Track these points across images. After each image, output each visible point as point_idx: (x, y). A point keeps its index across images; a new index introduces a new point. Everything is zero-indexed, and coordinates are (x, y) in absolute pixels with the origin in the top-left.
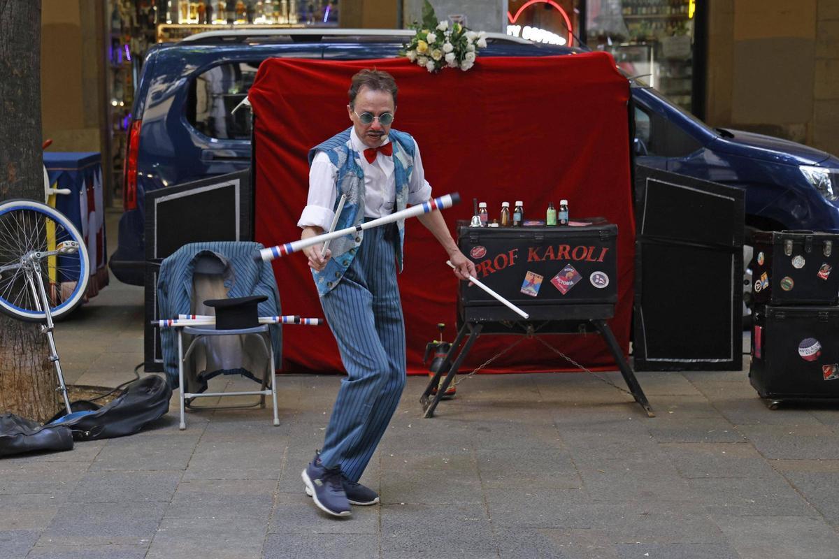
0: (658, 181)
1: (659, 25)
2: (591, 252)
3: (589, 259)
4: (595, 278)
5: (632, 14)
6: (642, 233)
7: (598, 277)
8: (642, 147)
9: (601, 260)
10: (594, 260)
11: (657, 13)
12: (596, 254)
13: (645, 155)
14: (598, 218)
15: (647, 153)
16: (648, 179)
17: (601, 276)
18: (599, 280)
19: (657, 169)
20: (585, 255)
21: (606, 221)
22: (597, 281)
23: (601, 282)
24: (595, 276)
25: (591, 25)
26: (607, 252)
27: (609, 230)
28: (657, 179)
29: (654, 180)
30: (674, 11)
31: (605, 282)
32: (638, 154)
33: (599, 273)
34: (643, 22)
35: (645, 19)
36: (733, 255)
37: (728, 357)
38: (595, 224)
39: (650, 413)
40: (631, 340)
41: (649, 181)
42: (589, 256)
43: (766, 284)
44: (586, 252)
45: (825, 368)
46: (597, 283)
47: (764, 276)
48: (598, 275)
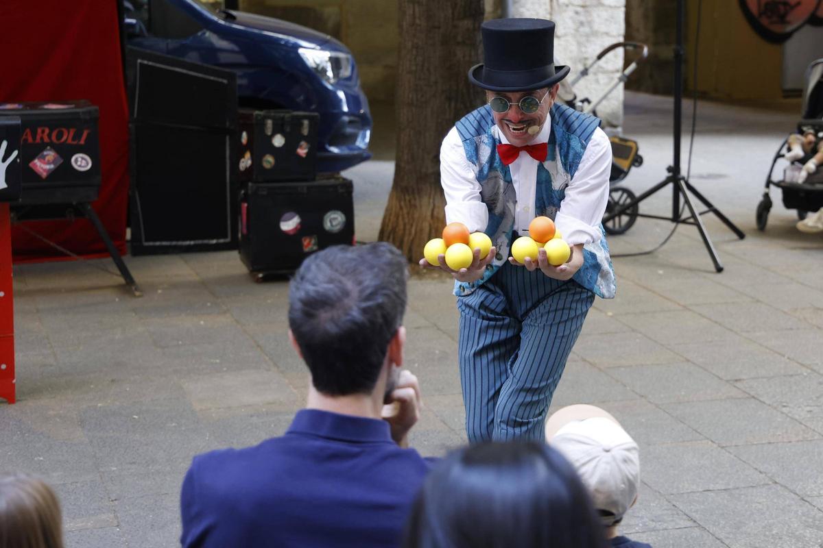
0: (150, 63)
3: (70, 141)
4: (76, 161)
6: (135, 116)
7: (80, 159)
8: (141, 28)
12: (77, 136)
14: (81, 101)
15: (147, 34)
16: (139, 61)
17: (83, 158)
18: (81, 162)
19: (149, 51)
21: (88, 102)
22: (79, 163)
23: (83, 165)
24: (77, 159)
26: (88, 134)
27: (90, 113)
28: (148, 61)
29: (146, 62)
31: (88, 164)
33: (81, 155)
36: (228, 138)
37: (226, 237)
38: (76, 107)
39: (137, 293)
40: (128, 225)
41: (141, 63)
42: (70, 138)
43: (249, 162)
44: (67, 134)
45: (305, 240)
46: (80, 166)
47: (248, 155)
48: (81, 157)
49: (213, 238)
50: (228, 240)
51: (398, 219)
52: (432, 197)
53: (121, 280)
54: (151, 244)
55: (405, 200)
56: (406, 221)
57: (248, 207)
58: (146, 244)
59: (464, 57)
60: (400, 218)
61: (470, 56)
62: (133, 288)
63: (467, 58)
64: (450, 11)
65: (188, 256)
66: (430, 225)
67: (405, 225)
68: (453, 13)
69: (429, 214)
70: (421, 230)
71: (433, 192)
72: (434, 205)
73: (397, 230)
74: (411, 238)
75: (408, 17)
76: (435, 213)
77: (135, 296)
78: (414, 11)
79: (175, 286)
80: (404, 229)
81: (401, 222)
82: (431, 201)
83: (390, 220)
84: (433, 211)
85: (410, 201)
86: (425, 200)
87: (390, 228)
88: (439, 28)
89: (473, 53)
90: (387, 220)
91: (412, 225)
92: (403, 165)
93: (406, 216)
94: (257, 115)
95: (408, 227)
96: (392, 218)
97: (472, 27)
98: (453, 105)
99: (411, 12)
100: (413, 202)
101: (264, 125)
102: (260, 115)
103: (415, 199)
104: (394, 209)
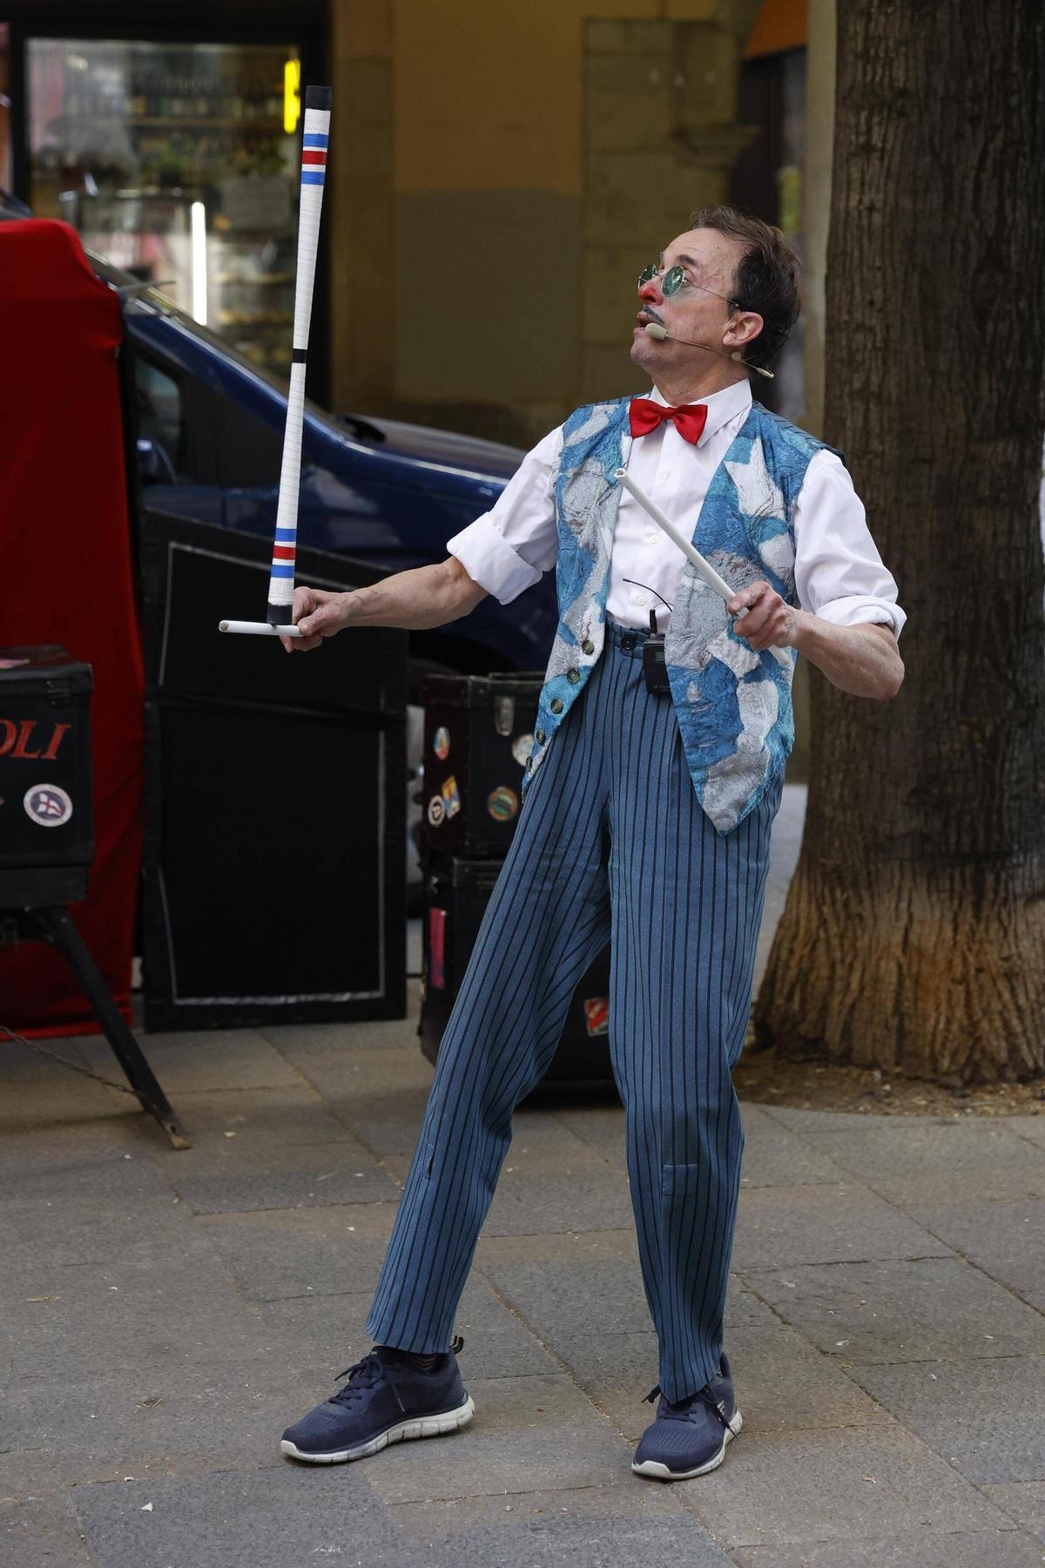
0: (199, 551)
1: (215, 146)
2: (26, 734)
3: (21, 752)
4: (36, 802)
5: (149, 114)
6: (161, 681)
7: (44, 798)
8: (161, 459)
9: (51, 755)
10: (34, 756)
11: (211, 114)
12: (39, 740)
13: (170, 483)
14: (46, 648)
15: (174, 477)
16: (173, 545)
17: (51, 796)
18: (48, 805)
19: (196, 521)
20: (9, 743)
21: (64, 654)
22: (42, 808)
23: (51, 811)
24: (36, 797)
25: (40, 138)
27: (70, 679)
28: (195, 545)
29: (188, 548)
30: (251, 112)
31: (63, 809)
32: (150, 480)
33: (47, 787)
34: (176, 136)
35: (184, 130)
36: (382, 735)
37: (374, 986)
38: (36, 664)
39: (177, 1141)
40: (138, 953)
41: (176, 551)
42: (22, 745)
43: (455, 805)
44: (14, 735)
45: (592, 1006)
46: (44, 815)
47: (451, 787)
48: (46, 793)
49: (343, 991)
50: (379, 994)
51: (813, 949)
52: (905, 895)
53: (132, 1102)
54: (192, 1001)
55: (834, 903)
56: (838, 954)
57: (448, 920)
58: (180, 1002)
59: (995, 535)
60: (821, 948)
61: (1011, 532)
62: (168, 1127)
63: (1002, 540)
64: (961, 418)
65: (282, 1034)
66: (900, 967)
67: (833, 966)
68: (968, 424)
69: (897, 938)
70: (877, 981)
71: (908, 884)
72: (911, 916)
73: (812, 978)
74: (849, 1000)
75: (849, 434)
76: (913, 938)
77: (173, 1148)
78: (866, 419)
79: (265, 1119)
80: (831, 978)
81: (822, 960)
82: (904, 905)
83: (791, 951)
84: (907, 931)
85: (846, 905)
86: (887, 902)
87: (793, 973)
88: (930, 461)
89: (1017, 527)
90: (784, 954)
91: (851, 966)
92: (828, 811)
93: (835, 942)
94: (477, 685)
95: (840, 970)
96: (798, 946)
97: (1015, 460)
98: (963, 658)
99: (860, 421)
100: (854, 908)
101: (493, 711)
102: (484, 686)
103: (861, 902)
104: (803, 923)
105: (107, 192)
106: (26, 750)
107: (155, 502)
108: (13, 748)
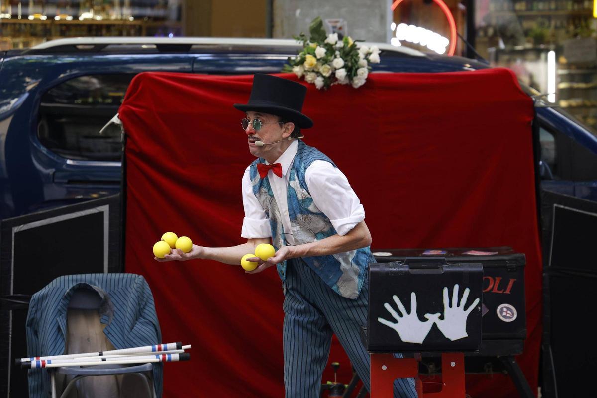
0: (566, 208)
1: (559, 24)
2: (497, 283)
3: (495, 290)
4: (502, 312)
5: (527, 10)
6: (550, 264)
7: (505, 310)
8: (546, 169)
9: (508, 292)
10: (501, 292)
11: (557, 9)
12: (503, 286)
13: (550, 179)
14: (504, 248)
15: (552, 176)
16: (555, 205)
17: (508, 309)
18: (507, 312)
19: (565, 195)
20: (491, 286)
21: (512, 250)
22: (504, 314)
23: (508, 315)
24: (502, 309)
25: (479, 19)
26: (514, 283)
27: (516, 260)
28: (565, 205)
29: (562, 207)
30: (576, 7)
31: (513, 314)
32: (543, 178)
33: (506, 305)
34: (540, 20)
35: (543, 17)
38: (501, 254)
41: (556, 208)
42: (496, 287)
44: (493, 282)
46: (505, 317)
48: (505, 307)
105: (509, 47)
106: (498, 289)
107: (547, 187)
108: (492, 289)
